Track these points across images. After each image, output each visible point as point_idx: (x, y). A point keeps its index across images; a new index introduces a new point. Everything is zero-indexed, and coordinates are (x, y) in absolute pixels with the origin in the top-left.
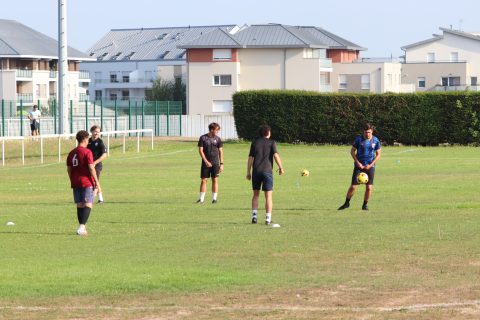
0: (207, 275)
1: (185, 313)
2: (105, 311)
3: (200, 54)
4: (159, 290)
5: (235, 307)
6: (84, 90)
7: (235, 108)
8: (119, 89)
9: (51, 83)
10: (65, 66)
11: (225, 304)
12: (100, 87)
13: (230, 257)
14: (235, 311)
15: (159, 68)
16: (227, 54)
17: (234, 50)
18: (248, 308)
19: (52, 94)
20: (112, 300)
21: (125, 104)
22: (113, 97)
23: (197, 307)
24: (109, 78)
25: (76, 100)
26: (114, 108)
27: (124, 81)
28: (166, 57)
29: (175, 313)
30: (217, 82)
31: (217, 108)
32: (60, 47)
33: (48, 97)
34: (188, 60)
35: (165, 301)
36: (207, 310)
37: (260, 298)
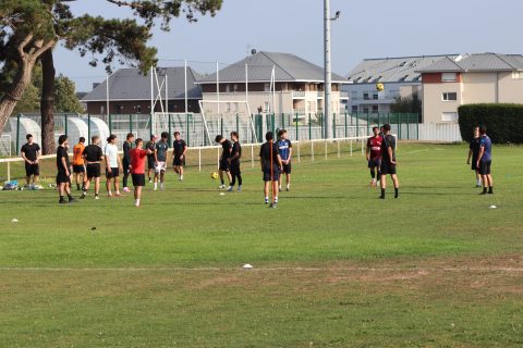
0: (440, 244)
1: (424, 273)
2: (363, 271)
3: (432, 77)
4: (404, 256)
5: (462, 268)
6: (344, 106)
7: (460, 118)
8: (370, 105)
9: (319, 101)
10: (329, 86)
11: (454, 266)
12: (356, 103)
14: (463, 272)
15: (401, 88)
16: (453, 77)
17: (458, 73)
18: (472, 269)
19: (320, 109)
20: (368, 263)
21: (375, 116)
22: (366, 111)
23: (434, 269)
24: (362, 96)
25: (338, 113)
26: (367, 119)
27: (374, 98)
28: (405, 80)
29: (417, 273)
30: (445, 98)
31: (445, 118)
32: (325, 73)
33: (317, 111)
34: (423, 82)
35: (408, 264)
36: (441, 271)
37: (481, 262)
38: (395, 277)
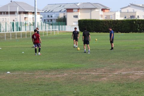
0: (72, 65)
1: (66, 75)
2: (46, 74)
3: (70, 10)
4: (60, 69)
5: (79, 73)
6: (41, 19)
7: (79, 24)
8: (50, 19)
9: (33, 18)
10: (36, 13)
11: (76, 72)
12: (45, 18)
13: (78, 61)
14: (79, 74)
15: (60, 14)
16: (77, 10)
17: (78, 9)
18: (82, 73)
20: (48, 71)
21: (51, 23)
22: (48, 21)
24: (47, 16)
25: (39, 22)
26: (49, 24)
27: (51, 17)
28: (61, 11)
29: (64, 74)
30: (74, 17)
31: (74, 24)
32: (35, 9)
33: (32, 21)
34: (67, 12)
35: (61, 72)
36: (72, 74)
37: (85, 71)
38: (57, 76)
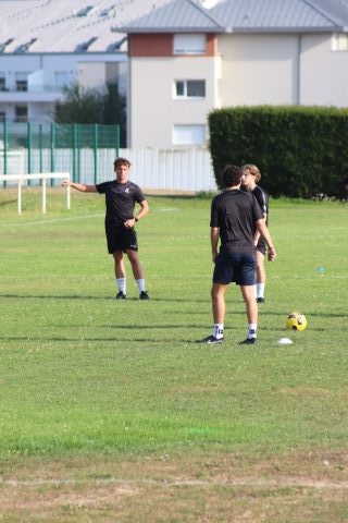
0: (166, 426)
1: (130, 492)
3: (150, 42)
4: (84, 450)
5: (216, 480)
7: (213, 137)
8: (10, 104)
11: (198, 476)
13: (206, 394)
14: (217, 488)
15: (80, 67)
16: (198, 44)
17: (210, 36)
18: (238, 482)
21: (21, 129)
27: (19, 89)
28: (91, 49)
29: (112, 491)
30: (180, 91)
31: (179, 138)
34: (130, 53)
35: (93, 470)
36: (166, 486)
37: (258, 467)
38: (62, 500)
